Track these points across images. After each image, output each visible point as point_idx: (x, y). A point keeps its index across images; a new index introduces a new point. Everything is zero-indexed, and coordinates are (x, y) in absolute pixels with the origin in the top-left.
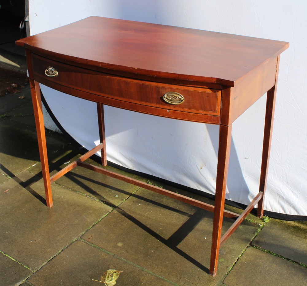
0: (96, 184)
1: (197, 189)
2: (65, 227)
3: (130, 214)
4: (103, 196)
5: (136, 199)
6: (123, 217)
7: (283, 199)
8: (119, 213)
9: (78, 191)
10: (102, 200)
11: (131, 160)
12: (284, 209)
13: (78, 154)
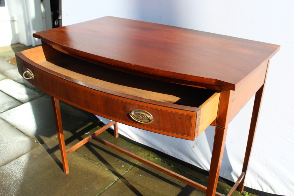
0: (107, 154)
1: (189, 163)
2: (76, 195)
3: (132, 184)
4: (112, 165)
5: (138, 169)
6: (126, 186)
7: (262, 179)
8: (123, 183)
9: (92, 160)
10: (111, 169)
11: (137, 135)
12: (262, 187)
13: (97, 126)
